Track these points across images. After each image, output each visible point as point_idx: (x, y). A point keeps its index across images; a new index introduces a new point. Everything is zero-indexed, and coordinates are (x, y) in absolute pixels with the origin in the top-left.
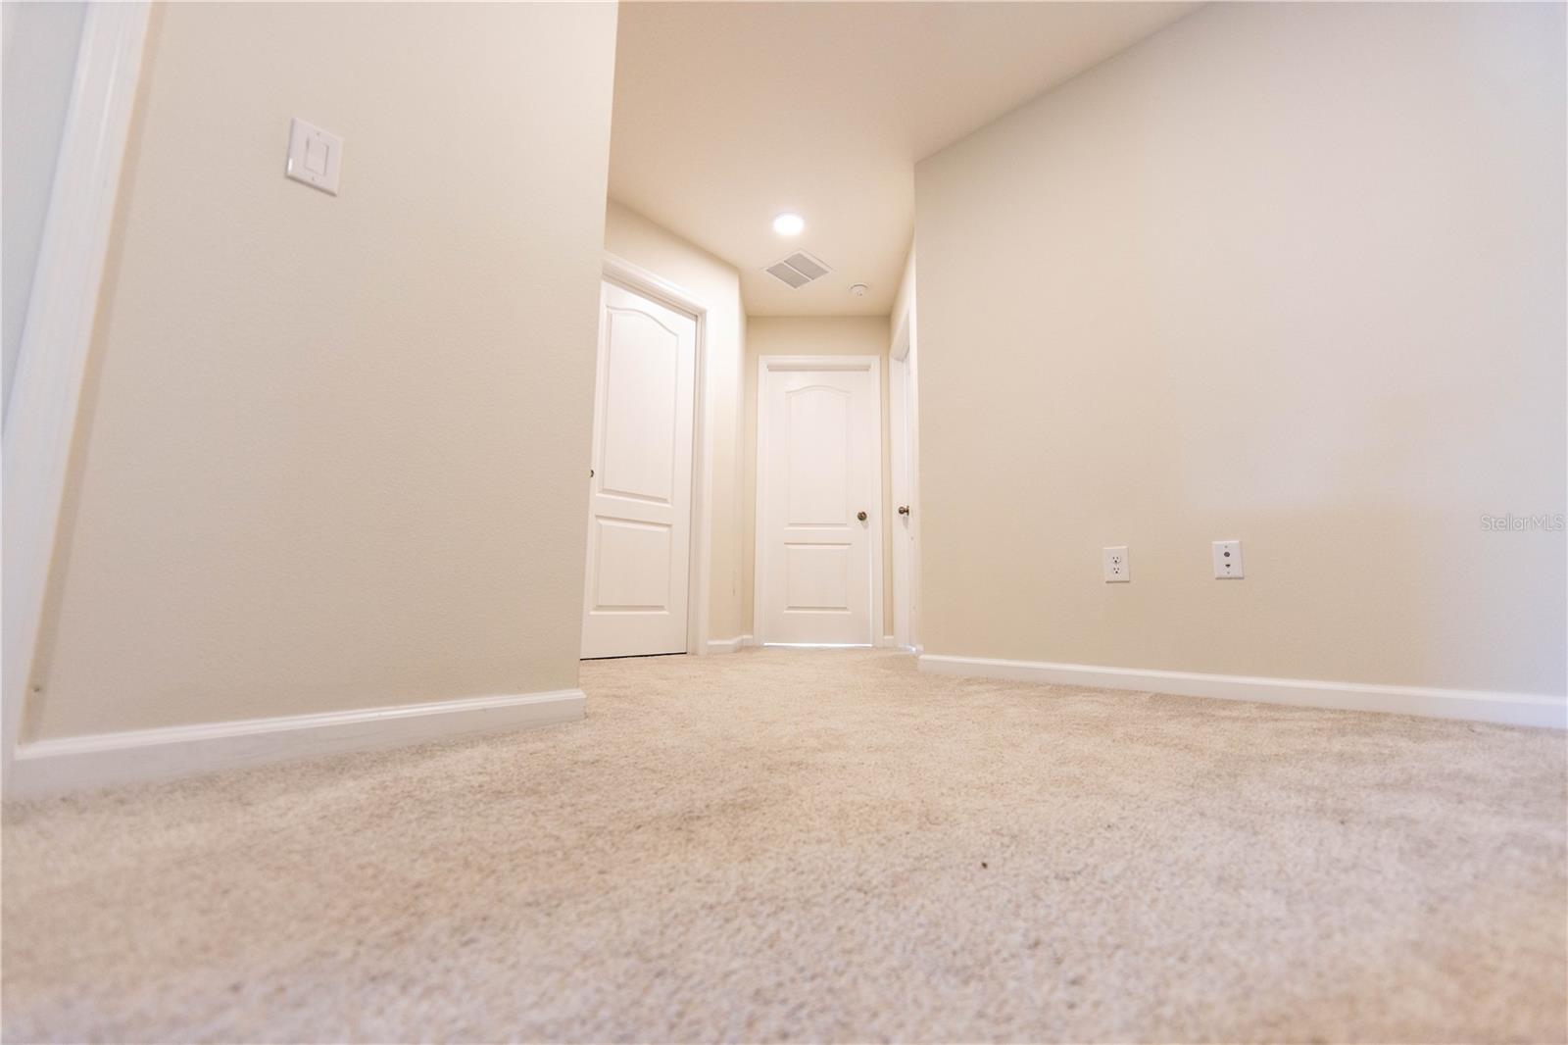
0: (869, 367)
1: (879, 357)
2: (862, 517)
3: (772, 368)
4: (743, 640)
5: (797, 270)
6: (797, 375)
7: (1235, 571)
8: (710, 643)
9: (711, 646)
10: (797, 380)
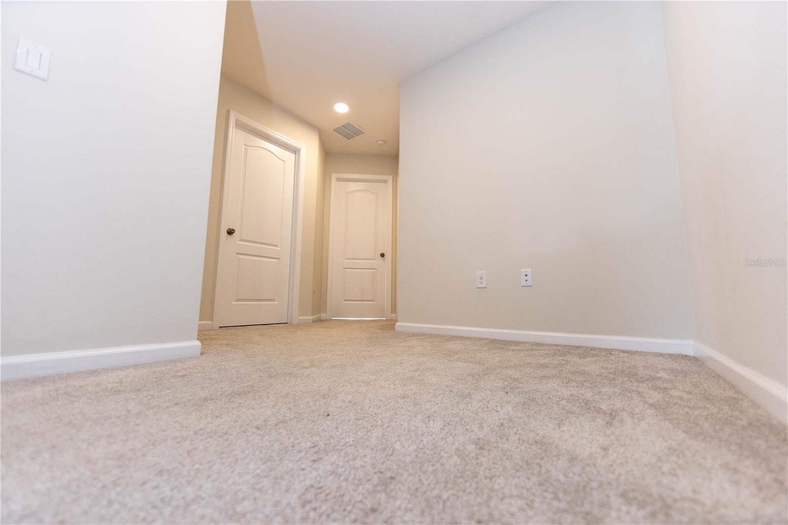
0: (387, 181)
1: (392, 177)
2: (382, 255)
3: (339, 180)
4: (321, 316)
5: (348, 131)
6: (352, 184)
7: (529, 283)
8: (299, 318)
9: (299, 320)
10: (353, 186)
